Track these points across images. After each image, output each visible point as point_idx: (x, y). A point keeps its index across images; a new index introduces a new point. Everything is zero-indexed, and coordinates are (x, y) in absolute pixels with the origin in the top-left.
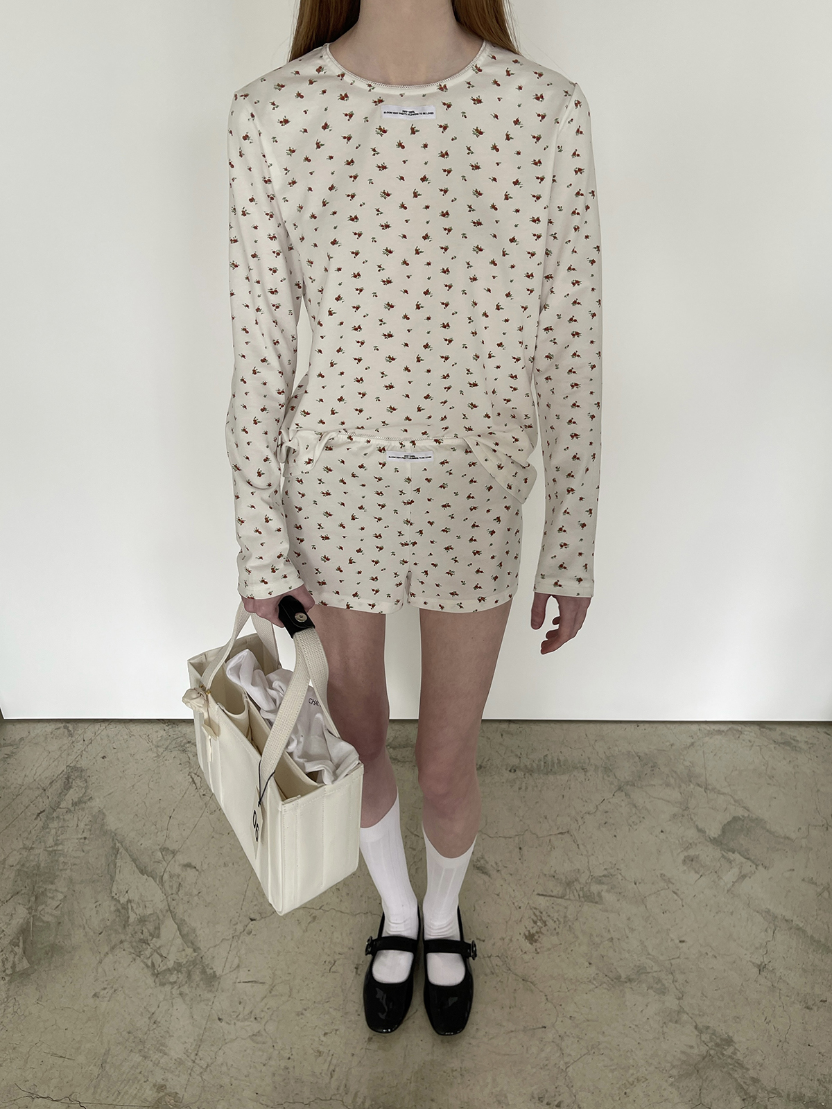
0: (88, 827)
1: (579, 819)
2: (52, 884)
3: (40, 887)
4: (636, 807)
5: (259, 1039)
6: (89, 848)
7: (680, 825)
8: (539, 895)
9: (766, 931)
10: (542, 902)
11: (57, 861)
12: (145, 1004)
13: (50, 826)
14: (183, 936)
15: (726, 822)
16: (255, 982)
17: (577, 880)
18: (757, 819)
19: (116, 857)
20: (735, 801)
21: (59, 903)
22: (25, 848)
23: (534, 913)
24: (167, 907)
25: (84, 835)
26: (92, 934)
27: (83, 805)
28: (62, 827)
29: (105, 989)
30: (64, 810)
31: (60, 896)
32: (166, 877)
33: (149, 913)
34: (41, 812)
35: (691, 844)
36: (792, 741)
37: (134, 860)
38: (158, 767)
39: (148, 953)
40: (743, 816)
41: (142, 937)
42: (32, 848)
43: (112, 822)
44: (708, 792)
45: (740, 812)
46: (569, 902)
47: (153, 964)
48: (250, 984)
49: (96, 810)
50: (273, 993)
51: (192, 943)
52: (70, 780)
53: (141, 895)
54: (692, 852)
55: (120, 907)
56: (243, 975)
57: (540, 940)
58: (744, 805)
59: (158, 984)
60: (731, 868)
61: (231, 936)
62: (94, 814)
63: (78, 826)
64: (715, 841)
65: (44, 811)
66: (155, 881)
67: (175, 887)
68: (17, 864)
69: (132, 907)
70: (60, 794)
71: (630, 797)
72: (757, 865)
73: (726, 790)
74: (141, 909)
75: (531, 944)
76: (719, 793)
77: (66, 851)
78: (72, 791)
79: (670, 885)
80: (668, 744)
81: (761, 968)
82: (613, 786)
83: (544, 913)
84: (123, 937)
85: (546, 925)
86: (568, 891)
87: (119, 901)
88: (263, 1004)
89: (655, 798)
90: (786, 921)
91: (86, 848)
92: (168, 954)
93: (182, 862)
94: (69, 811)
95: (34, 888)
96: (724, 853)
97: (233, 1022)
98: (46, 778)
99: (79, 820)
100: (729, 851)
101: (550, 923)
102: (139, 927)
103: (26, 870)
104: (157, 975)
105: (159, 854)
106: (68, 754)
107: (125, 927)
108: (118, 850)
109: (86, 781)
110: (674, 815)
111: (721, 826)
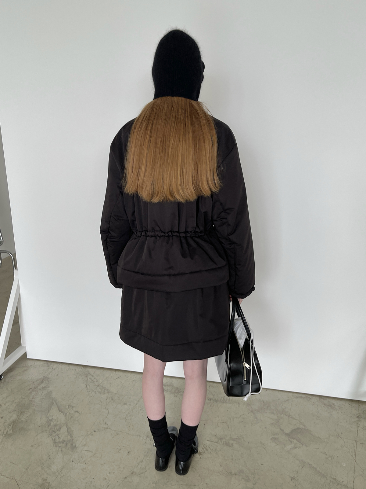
0: (45, 395)
1: (232, 419)
2: (28, 409)
3: (23, 410)
4: (256, 418)
5: (85, 470)
7: (274, 427)
8: (207, 440)
9: (299, 466)
11: (32, 403)
12: (48, 451)
13: (32, 393)
14: (68, 432)
15: (294, 429)
16: (89, 451)
17: (225, 438)
18: (308, 430)
19: (52, 406)
20: (300, 423)
21: (28, 416)
22: (22, 398)
23: (204, 446)
24: (65, 423)
25: (43, 397)
26: (37, 426)
27: (46, 389)
28: (36, 394)
29: (35, 444)
31: (29, 414)
32: (68, 414)
33: (58, 423)
34: (31, 389)
35: (276, 434)
36: (333, 405)
37: (58, 407)
38: (76, 381)
39: (54, 435)
40: (302, 428)
41: (54, 430)
42: (24, 398)
43: (54, 395)
44: (289, 418)
45: (301, 426)
46: (219, 444)
47: (55, 439)
48: (87, 451)
49: (50, 390)
50: (95, 456)
51: (71, 435)
52: (43, 381)
53: (57, 418)
54: (276, 436)
55: (49, 420)
56: (86, 448)
57: (203, 455)
58: (304, 424)
59: (55, 446)
60: (291, 444)
61: (85, 435)
63: (42, 394)
64: (287, 434)
66: (64, 414)
67: (70, 417)
68: (18, 402)
70: (39, 384)
71: (255, 415)
72: (302, 445)
73: (297, 418)
74: (56, 422)
75: (199, 455)
76: (294, 419)
77: (35, 401)
78: (43, 384)
79: (263, 446)
80: (277, 398)
81: (292, 479)
82: (249, 411)
83: (208, 447)
84: (47, 429)
85: (207, 450)
87: (49, 418)
88: (90, 459)
89: (266, 417)
90: (309, 464)
91: (43, 401)
92: (61, 437)
93: (75, 410)
94: (40, 389)
95: (21, 410)
96: (290, 439)
97: (77, 463)
98: (35, 379)
99: (43, 392)
100: (292, 438)
101: (209, 450)
102: (54, 427)
103: (20, 404)
104: (55, 443)
105: (68, 407)
106: (45, 372)
107: (49, 426)
108: (53, 403)
109: (49, 381)
110: (272, 423)
111: (291, 430)
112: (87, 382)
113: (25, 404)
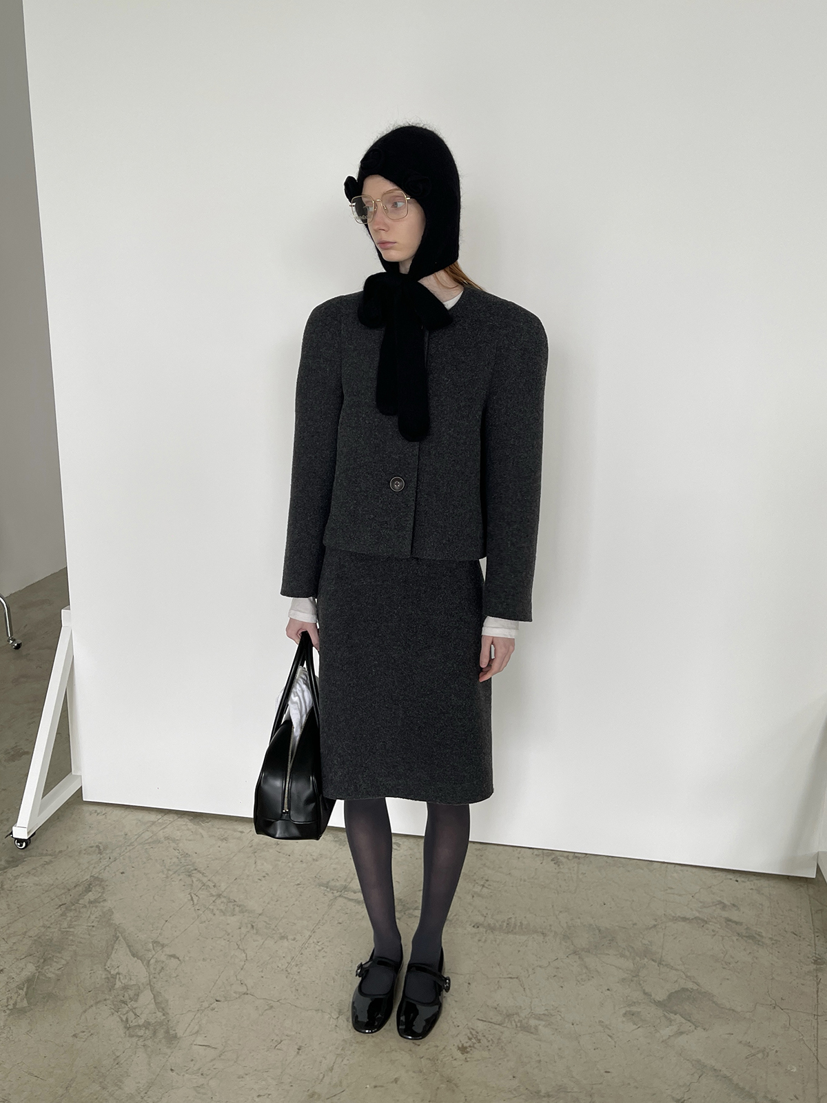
0: (98, 919)
1: (530, 970)
2: (60, 953)
3: (49, 954)
4: (586, 967)
5: (202, 1091)
6: (94, 933)
7: (627, 987)
8: (478, 1019)
9: (693, 1075)
10: (480, 1026)
11: (67, 938)
12: (113, 1048)
13: (68, 914)
14: (156, 1003)
15: (673, 991)
16: (209, 1046)
17: (517, 1014)
18: (705, 992)
19: (115, 943)
20: (687, 977)
21: (60, 967)
22: (44, 926)
23: (471, 1033)
24: (148, 982)
25: (93, 924)
26: (83, 990)
27: (97, 904)
28: (76, 917)
29: (84, 1032)
30: (81, 906)
31: (64, 962)
32: (152, 961)
33: (132, 984)
34: (63, 905)
35: (635, 1003)
37: (129, 947)
38: (165, 886)
39: (125, 1011)
40: (692, 989)
41: (123, 999)
42: (49, 927)
43: (117, 918)
44: (661, 966)
45: (690, 985)
46: (505, 1029)
47: (127, 1019)
48: (204, 1047)
49: (107, 908)
50: (222, 1057)
51: (163, 1010)
52: (91, 886)
53: (129, 971)
54: (634, 1009)
55: (109, 976)
56: (200, 1040)
57: (471, 1052)
58: (695, 981)
59: (128, 1034)
60: (670, 1025)
61: (197, 1009)
62: (105, 911)
63: (89, 917)
64: (659, 1004)
65: (65, 904)
66: (143, 963)
67: (158, 970)
68: (35, 936)
69: (120, 978)
70: (81, 894)
71: (583, 960)
72: (696, 1027)
73: (680, 967)
74: (126, 980)
75: (463, 1054)
76: (672, 968)
77: (75, 932)
78: (90, 893)
79: (606, 1030)
80: (631, 922)
82: (568, 950)
83: (480, 1034)
84: (107, 997)
85: (479, 1042)
86: (507, 1020)
87: (110, 973)
88: (211, 1064)
89: (607, 964)
90: (715, 1070)
91: (92, 933)
92: (141, 1014)
93: (168, 953)
94: (84, 907)
95: (44, 954)
96: (666, 1014)
97: (182, 1074)
98: (72, 882)
99: (91, 913)
100: (671, 1013)
101: (484, 1041)
102: (122, 992)
103: (41, 940)
104: (128, 1029)
105: (151, 945)
106: (94, 867)
107: (110, 991)
108: (118, 937)
109: (104, 888)
110: (624, 980)
111: (668, 993)
112: (192, 889)
113: (51, 940)
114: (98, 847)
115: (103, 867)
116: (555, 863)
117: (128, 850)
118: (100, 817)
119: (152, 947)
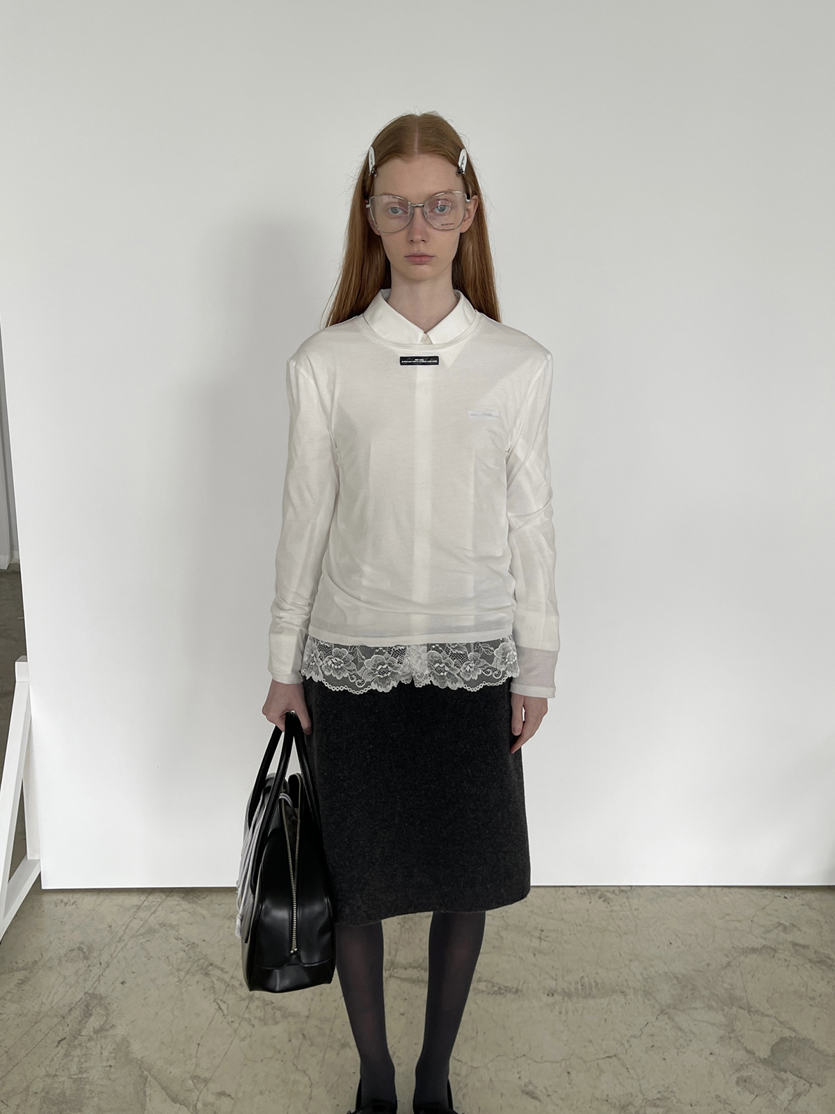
0: (113, 1055)
1: (625, 1043)
4: (680, 1029)
6: (116, 1076)
7: (728, 1047)
11: (83, 1088)
13: (74, 1053)
15: (774, 1043)
17: (631, 1104)
18: (804, 1039)
19: (145, 1085)
20: (781, 1023)
22: (48, 1075)
25: (110, 1063)
27: (106, 1033)
28: (85, 1055)
30: (86, 1038)
32: (199, 1106)
34: (62, 1040)
35: (742, 1065)
36: (828, 960)
37: (164, 1089)
38: (181, 993)
40: (790, 1037)
42: (55, 1075)
43: (137, 1049)
44: (752, 1014)
45: (787, 1033)
49: (119, 1037)
52: (90, 1008)
54: (745, 1074)
58: (790, 1026)
60: (786, 1087)
62: (118, 1041)
64: (765, 1062)
65: (65, 1039)
66: (189, 1110)
68: (41, 1092)
70: (80, 1022)
71: (673, 1021)
72: (810, 1084)
73: (770, 1012)
76: (763, 1015)
77: (91, 1078)
78: (92, 1018)
79: (726, 1106)
80: (704, 963)
82: (654, 1010)
89: (699, 1021)
91: (113, 1077)
93: (215, 1090)
94: (90, 1039)
96: (776, 1073)
98: (64, 1006)
99: (102, 1048)
100: (781, 1071)
103: (51, 1097)
105: (190, 1082)
106: (85, 980)
109: (107, 1009)
110: (721, 1038)
111: (770, 1048)
112: (215, 992)
113: (63, 1093)
114: (80, 949)
115: (96, 976)
116: (604, 901)
117: (119, 949)
118: (69, 908)
119: (192, 1086)
